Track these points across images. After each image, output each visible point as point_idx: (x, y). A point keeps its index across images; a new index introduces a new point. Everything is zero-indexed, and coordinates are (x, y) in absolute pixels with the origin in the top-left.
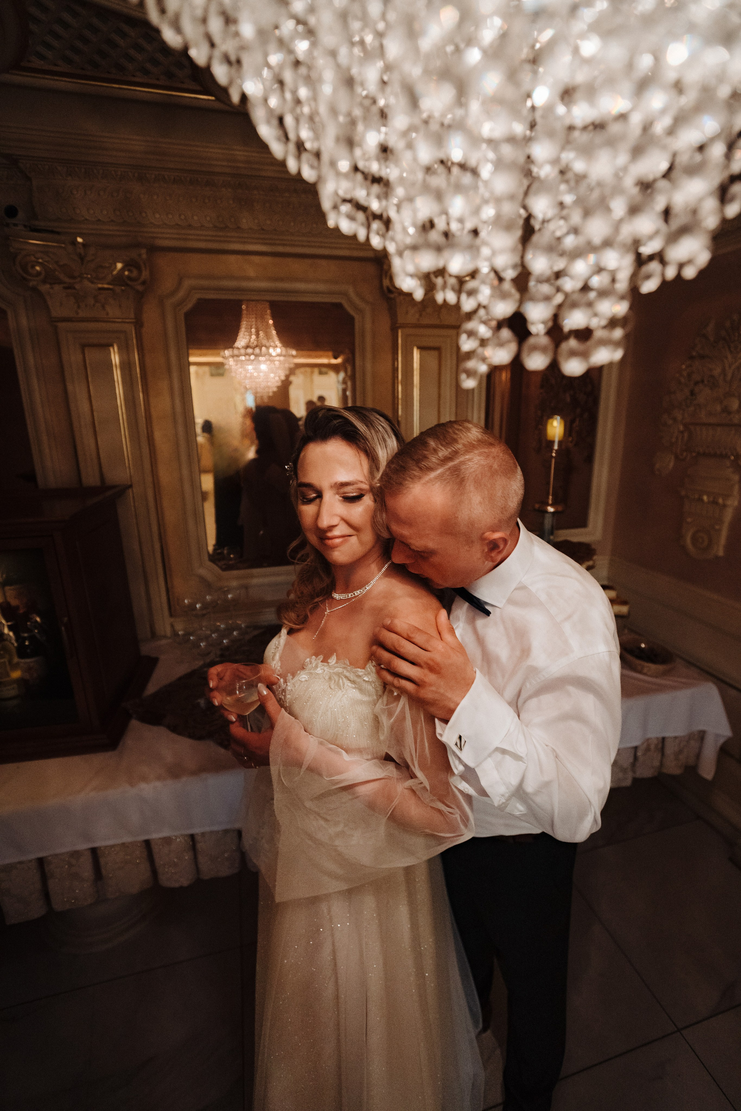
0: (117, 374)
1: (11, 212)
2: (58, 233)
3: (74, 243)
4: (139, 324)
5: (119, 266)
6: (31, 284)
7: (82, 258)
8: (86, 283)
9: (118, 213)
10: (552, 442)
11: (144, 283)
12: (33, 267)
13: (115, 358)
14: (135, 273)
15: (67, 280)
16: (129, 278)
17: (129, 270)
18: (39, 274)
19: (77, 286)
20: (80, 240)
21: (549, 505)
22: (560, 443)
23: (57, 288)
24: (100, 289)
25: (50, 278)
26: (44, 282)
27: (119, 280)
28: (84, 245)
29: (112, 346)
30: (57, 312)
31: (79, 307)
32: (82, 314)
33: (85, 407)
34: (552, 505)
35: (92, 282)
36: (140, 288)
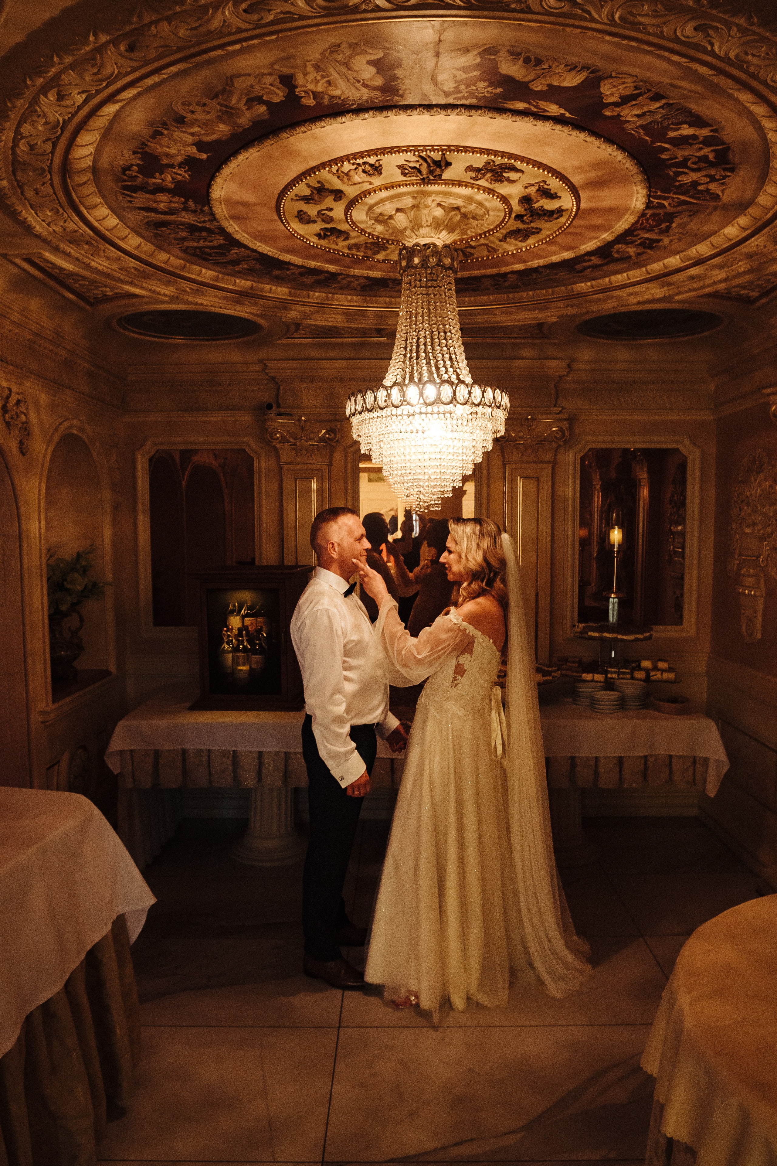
0: (314, 496)
1: (269, 407)
2: (291, 415)
3: (300, 420)
4: (330, 465)
5: (324, 431)
6: (273, 444)
7: (303, 428)
8: (303, 441)
9: (325, 401)
10: (614, 545)
11: (337, 441)
12: (276, 435)
13: (314, 485)
14: (333, 435)
15: (292, 440)
16: (328, 438)
17: (329, 434)
18: (278, 438)
19: (298, 444)
20: (303, 418)
21: (613, 593)
22: (619, 545)
23: (286, 445)
24: (311, 445)
25: (284, 440)
26: (280, 442)
27: (323, 439)
28: (305, 421)
29: (313, 479)
30: (284, 458)
31: (297, 456)
32: (298, 459)
33: (292, 515)
34: (615, 593)
35: (306, 442)
36: (335, 444)
